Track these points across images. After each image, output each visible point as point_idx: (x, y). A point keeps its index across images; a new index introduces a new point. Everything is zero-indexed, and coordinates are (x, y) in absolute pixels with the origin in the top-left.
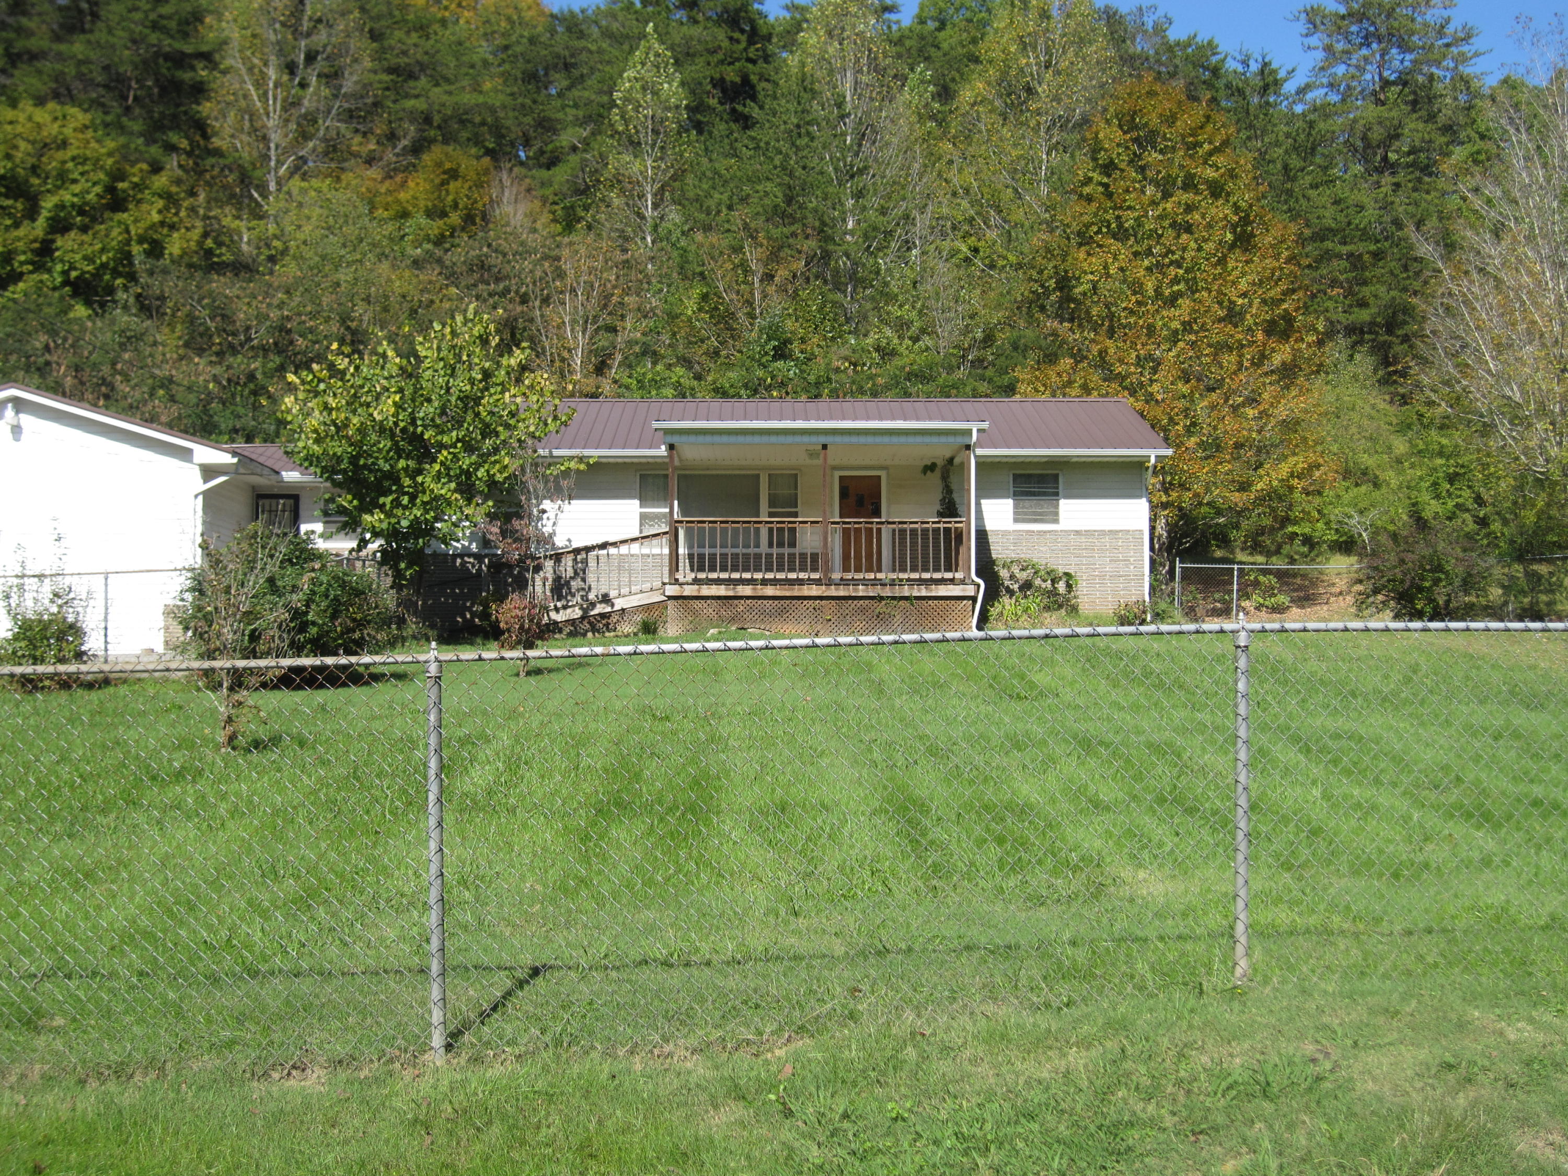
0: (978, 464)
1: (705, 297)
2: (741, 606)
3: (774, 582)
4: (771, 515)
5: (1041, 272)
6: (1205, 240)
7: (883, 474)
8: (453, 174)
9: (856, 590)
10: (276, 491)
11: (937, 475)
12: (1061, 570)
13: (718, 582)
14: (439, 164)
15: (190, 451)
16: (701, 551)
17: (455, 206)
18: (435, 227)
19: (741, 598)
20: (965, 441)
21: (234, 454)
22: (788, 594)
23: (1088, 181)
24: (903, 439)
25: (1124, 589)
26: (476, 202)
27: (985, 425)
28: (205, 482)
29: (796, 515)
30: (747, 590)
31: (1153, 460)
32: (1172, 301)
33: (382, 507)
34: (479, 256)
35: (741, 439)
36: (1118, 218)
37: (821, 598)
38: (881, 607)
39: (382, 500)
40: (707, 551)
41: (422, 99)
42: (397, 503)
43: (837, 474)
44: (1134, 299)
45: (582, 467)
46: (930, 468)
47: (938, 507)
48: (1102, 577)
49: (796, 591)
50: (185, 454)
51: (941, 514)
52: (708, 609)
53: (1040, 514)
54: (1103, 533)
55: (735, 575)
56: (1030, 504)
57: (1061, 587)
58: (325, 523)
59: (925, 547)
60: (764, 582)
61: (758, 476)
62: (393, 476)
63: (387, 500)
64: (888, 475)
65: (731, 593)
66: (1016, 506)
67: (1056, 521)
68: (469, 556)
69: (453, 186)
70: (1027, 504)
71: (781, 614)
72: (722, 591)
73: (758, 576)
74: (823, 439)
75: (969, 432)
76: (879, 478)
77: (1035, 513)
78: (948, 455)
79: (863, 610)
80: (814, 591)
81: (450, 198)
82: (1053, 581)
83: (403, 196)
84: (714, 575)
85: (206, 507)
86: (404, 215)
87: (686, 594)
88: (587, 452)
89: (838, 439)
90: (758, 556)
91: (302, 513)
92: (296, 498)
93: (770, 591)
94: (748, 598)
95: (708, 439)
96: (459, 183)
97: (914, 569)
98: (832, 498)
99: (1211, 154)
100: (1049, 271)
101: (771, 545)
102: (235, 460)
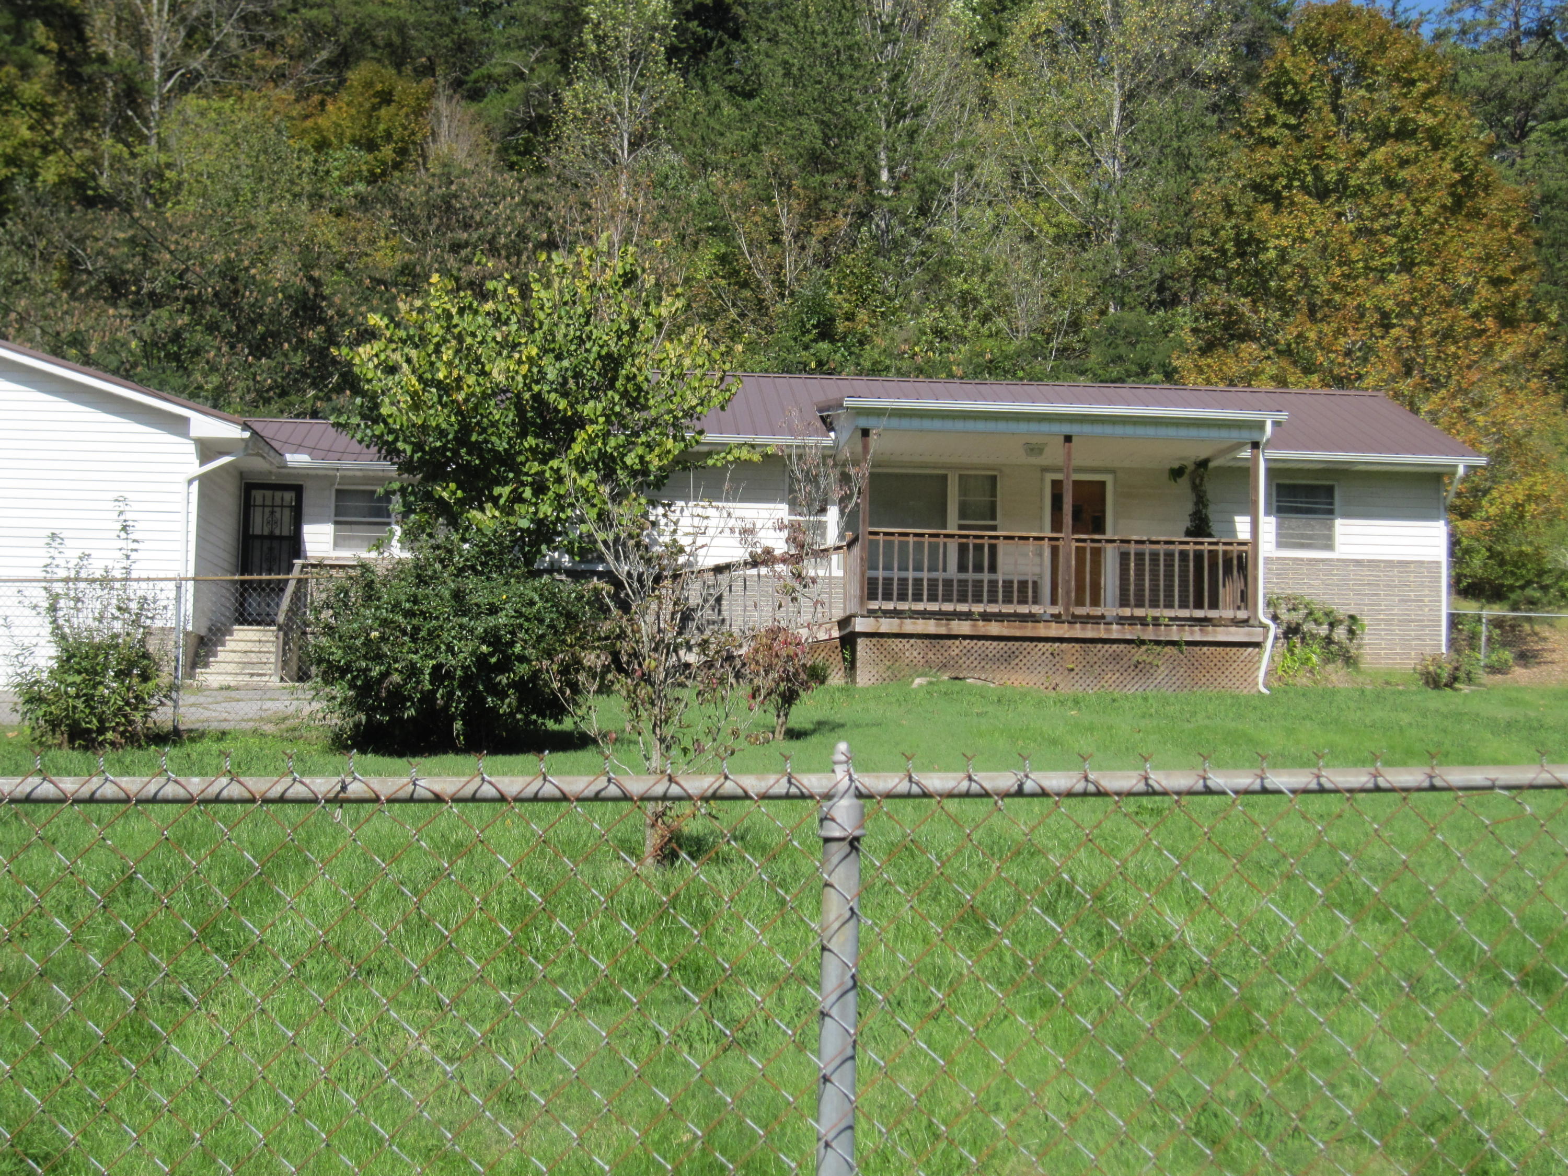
0: (1269, 471)
1: (723, 259)
2: (956, 647)
3: (1000, 617)
4: (961, 527)
5: (1215, 233)
6: (1425, 201)
7: (1108, 479)
8: (386, 98)
9: (1108, 631)
10: (273, 480)
11: (1184, 482)
12: (1341, 612)
13: (925, 615)
14: (369, 85)
15: (185, 421)
16: (903, 574)
17: (388, 136)
18: (364, 160)
19: (956, 637)
20: (1255, 436)
21: (246, 426)
22: (1018, 633)
23: (1269, 120)
24: (1171, 432)
25: (1417, 638)
26: (413, 133)
27: (1283, 416)
28: (202, 463)
29: (994, 528)
30: (964, 627)
31: (1461, 471)
32: (1382, 275)
33: (495, 500)
34: (443, 197)
35: (959, 425)
36: (1315, 169)
37: (1061, 640)
38: (1139, 654)
39: (497, 491)
40: (911, 575)
41: (326, 9)
42: (517, 498)
43: (1050, 477)
44: (1338, 272)
45: (756, 458)
46: (1177, 473)
47: (1187, 523)
48: (1388, 622)
49: (1029, 630)
50: (178, 425)
51: (1189, 533)
52: (912, 651)
53: (1310, 537)
54: (1390, 564)
55: (948, 607)
56: (1297, 522)
57: (1340, 633)
58: (336, 523)
59: (1169, 576)
60: (986, 617)
61: (945, 477)
62: (508, 460)
63: (504, 491)
64: (1115, 482)
65: (943, 631)
66: (1279, 526)
67: (1330, 547)
68: (559, 571)
69: (383, 112)
70: (1294, 523)
71: (1007, 659)
72: (931, 627)
73: (978, 608)
74: (1067, 429)
75: (1261, 425)
76: (1103, 484)
77: (1302, 536)
78: (1203, 455)
79: (1116, 658)
80: (1054, 630)
81: (382, 127)
82: (1332, 625)
83: (322, 121)
84: (920, 606)
85: (203, 496)
86: (322, 145)
87: (883, 629)
88: (760, 439)
89: (1087, 429)
90: (948, 583)
91: (306, 510)
92: (298, 490)
93: (994, 628)
94: (965, 637)
95: (916, 423)
96: (393, 108)
97: (1184, 605)
98: (1041, 508)
99: (1426, 96)
100: (1227, 233)
101: (962, 568)
102: (247, 435)
